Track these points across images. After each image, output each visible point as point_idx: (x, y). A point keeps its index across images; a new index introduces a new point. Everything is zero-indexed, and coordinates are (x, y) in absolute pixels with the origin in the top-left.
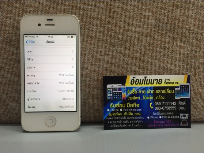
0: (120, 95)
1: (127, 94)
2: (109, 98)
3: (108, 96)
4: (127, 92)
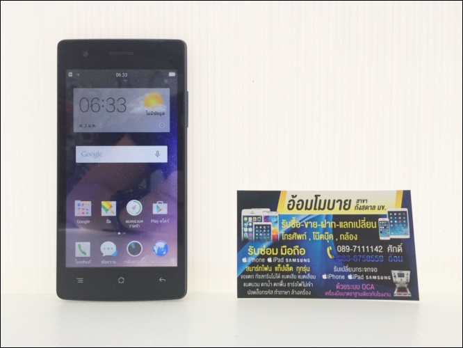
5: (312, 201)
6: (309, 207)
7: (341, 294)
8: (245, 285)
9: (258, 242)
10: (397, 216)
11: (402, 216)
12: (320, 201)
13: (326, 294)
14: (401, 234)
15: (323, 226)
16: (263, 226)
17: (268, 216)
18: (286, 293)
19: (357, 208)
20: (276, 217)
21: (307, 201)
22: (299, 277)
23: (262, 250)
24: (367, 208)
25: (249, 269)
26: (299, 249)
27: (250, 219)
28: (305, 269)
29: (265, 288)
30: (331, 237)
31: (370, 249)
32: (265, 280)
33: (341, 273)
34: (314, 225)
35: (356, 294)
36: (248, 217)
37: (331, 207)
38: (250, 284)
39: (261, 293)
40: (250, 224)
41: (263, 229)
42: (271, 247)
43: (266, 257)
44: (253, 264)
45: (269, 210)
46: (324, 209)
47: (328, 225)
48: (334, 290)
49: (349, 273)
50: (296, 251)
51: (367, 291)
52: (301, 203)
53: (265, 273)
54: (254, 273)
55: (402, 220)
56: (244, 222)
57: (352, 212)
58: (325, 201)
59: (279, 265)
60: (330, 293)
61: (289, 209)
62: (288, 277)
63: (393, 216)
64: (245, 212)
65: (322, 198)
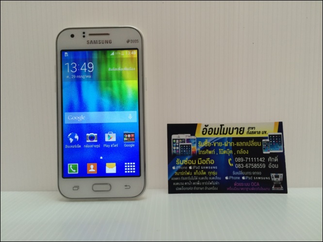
0: (188, 147)
1: (197, 146)
2: (175, 151)
3: (173, 150)
4: (197, 145)
5: (218, 128)
6: (216, 132)
7: (238, 189)
8: (174, 184)
9: (182, 156)
10: (275, 138)
11: (278, 138)
12: (224, 128)
13: (228, 189)
14: (277, 150)
15: (226, 145)
16: (186, 145)
17: (189, 139)
18: (201, 189)
19: (248, 133)
20: (195, 139)
21: (215, 129)
22: (210, 178)
23: (185, 161)
24: (255, 133)
25: (176, 173)
26: (210, 160)
27: (177, 141)
28: (214, 173)
29: (188, 186)
30: (231, 152)
31: (257, 160)
32: (187, 181)
33: (237, 176)
34: (220, 144)
35: (247, 189)
36: (176, 139)
37: (231, 132)
38: (177, 184)
39: (185, 189)
40: (178, 145)
41: (186, 148)
42: (191, 159)
43: (188, 165)
44: (179, 171)
45: (189, 135)
46: (226, 134)
47: (229, 144)
48: (233, 187)
49: (243, 176)
50: (208, 161)
51: (254, 187)
52: (211, 130)
53: (187, 176)
54: (180, 176)
55: (278, 140)
56: (173, 143)
57: (245, 135)
58: (227, 128)
59: (197, 171)
60: (230, 188)
61: (203, 134)
62: (202, 178)
63: (272, 138)
64: (174, 137)
65: (225, 127)
